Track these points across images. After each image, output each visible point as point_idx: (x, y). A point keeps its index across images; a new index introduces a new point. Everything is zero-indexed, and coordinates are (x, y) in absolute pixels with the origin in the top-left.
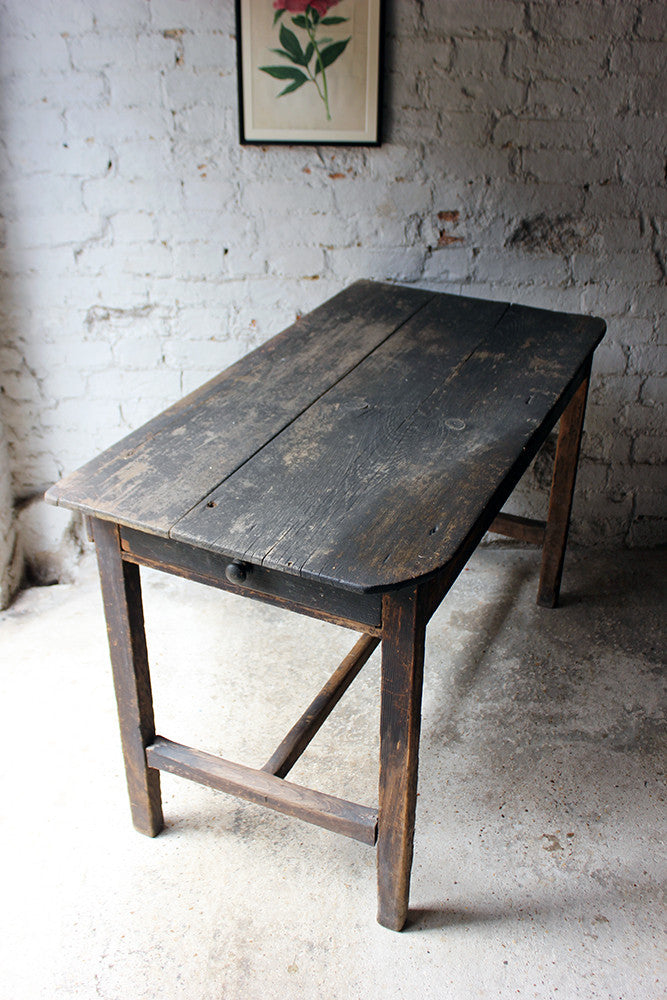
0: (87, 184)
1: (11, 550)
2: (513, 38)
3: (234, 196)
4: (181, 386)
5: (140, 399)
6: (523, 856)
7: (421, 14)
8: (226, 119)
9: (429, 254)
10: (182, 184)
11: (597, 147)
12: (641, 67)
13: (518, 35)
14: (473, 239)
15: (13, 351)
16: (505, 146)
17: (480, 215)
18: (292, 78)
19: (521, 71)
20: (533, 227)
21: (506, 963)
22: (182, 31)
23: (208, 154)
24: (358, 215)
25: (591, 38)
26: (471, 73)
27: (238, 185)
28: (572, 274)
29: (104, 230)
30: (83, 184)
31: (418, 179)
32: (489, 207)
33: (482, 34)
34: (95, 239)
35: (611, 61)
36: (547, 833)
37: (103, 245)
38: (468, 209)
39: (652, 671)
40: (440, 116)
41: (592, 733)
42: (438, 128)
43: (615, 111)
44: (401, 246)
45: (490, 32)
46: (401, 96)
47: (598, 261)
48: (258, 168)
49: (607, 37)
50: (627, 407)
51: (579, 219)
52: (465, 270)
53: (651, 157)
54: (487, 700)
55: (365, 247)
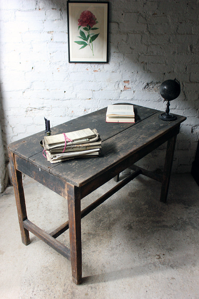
1: (4, 176)
2: (144, 33)
3: (67, 76)
6: (150, 261)
7: (119, 27)
8: (65, 55)
9: (121, 92)
10: (53, 73)
11: (167, 63)
12: (179, 41)
14: (133, 88)
16: (142, 63)
17: (135, 82)
18: (83, 44)
19: (146, 42)
20: (150, 85)
21: (147, 291)
22: (53, 32)
23: (60, 65)
24: (101, 82)
25: (165, 33)
26: (132, 43)
27: (68, 73)
28: (161, 97)
29: (31, 86)
30: (25, 73)
31: (118, 72)
32: (138, 79)
33: (135, 32)
34: (29, 88)
35: (171, 40)
36: (157, 254)
37: (31, 90)
38: (132, 80)
39: (185, 208)
40: (124, 55)
41: (169, 226)
42: (124, 58)
43: (172, 53)
44: (113, 90)
45: (138, 32)
46: (112, 50)
48: (74, 69)
49: (169, 33)
52: (131, 97)
53: (182, 66)
54: (139, 217)
55: (103, 91)
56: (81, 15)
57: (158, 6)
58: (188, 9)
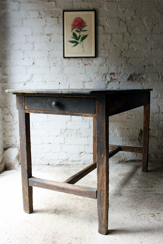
0: (28, 68)
2: (125, 34)
3: (62, 70)
4: (48, 118)
5: (37, 121)
7: (104, 29)
8: (60, 53)
9: (108, 83)
10: (50, 67)
11: (146, 57)
12: (154, 39)
13: (126, 33)
14: (119, 79)
15: (7, 108)
16: (125, 57)
17: (120, 74)
18: (75, 43)
19: (127, 41)
20: (133, 77)
21: (141, 242)
22: (51, 34)
23: (56, 61)
24: (91, 74)
25: (142, 33)
26: (116, 41)
27: (63, 67)
28: (143, 87)
29: (31, 79)
30: (27, 68)
31: (105, 65)
32: (122, 72)
33: (118, 33)
34: (29, 81)
35: (147, 38)
36: (151, 213)
37: (31, 82)
38: (117, 72)
40: (109, 51)
42: (109, 54)
43: (150, 49)
44: (101, 81)
45: (120, 33)
46: (100, 47)
47: (149, 84)
48: (67, 63)
49: (146, 33)
50: (160, 122)
51: (144, 74)
52: (117, 87)
53: (159, 59)
54: (130, 188)
55: (93, 82)
56: (74, 21)
57: (135, 13)
58: (159, 15)
